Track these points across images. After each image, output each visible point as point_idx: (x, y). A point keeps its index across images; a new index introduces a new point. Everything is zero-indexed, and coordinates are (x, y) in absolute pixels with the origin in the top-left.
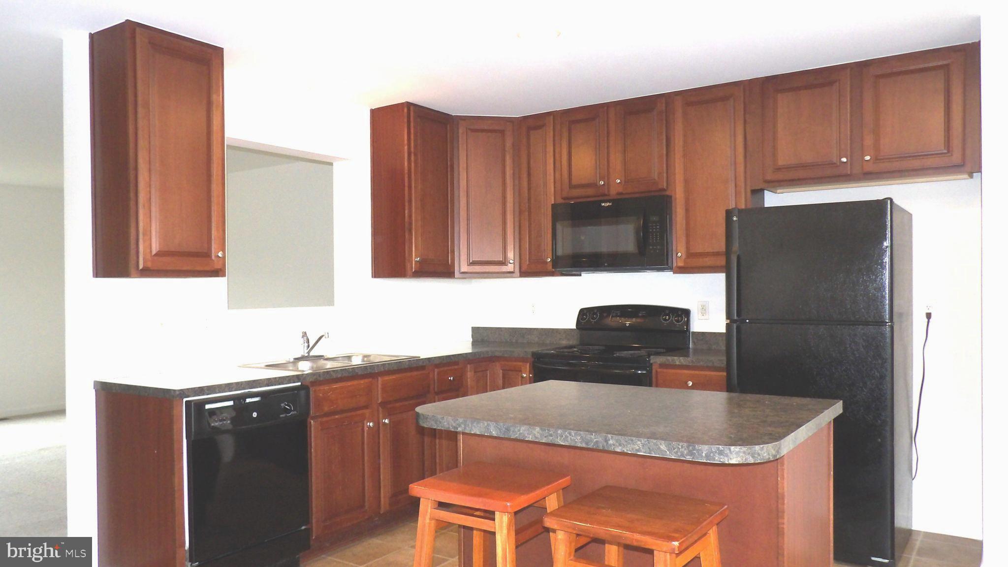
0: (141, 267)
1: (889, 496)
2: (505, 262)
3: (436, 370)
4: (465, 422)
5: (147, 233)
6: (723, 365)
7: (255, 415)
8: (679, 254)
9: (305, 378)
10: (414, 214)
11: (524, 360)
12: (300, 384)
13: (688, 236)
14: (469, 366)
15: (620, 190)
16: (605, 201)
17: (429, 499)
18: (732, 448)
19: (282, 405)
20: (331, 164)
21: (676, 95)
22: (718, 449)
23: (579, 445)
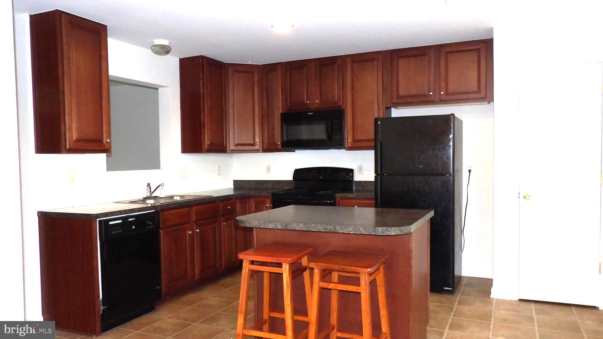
0: (68, 147)
1: (452, 258)
2: (254, 144)
3: (222, 203)
4: (264, 223)
5: (70, 129)
6: (372, 197)
7: (133, 227)
8: (349, 140)
9: (157, 208)
10: (206, 118)
11: (267, 197)
12: (154, 211)
13: (353, 130)
14: (238, 201)
15: (317, 106)
16: (310, 112)
17: (247, 260)
18: (392, 228)
19: (147, 222)
20: (158, 89)
21: (347, 57)
22: (386, 229)
23: (322, 231)
